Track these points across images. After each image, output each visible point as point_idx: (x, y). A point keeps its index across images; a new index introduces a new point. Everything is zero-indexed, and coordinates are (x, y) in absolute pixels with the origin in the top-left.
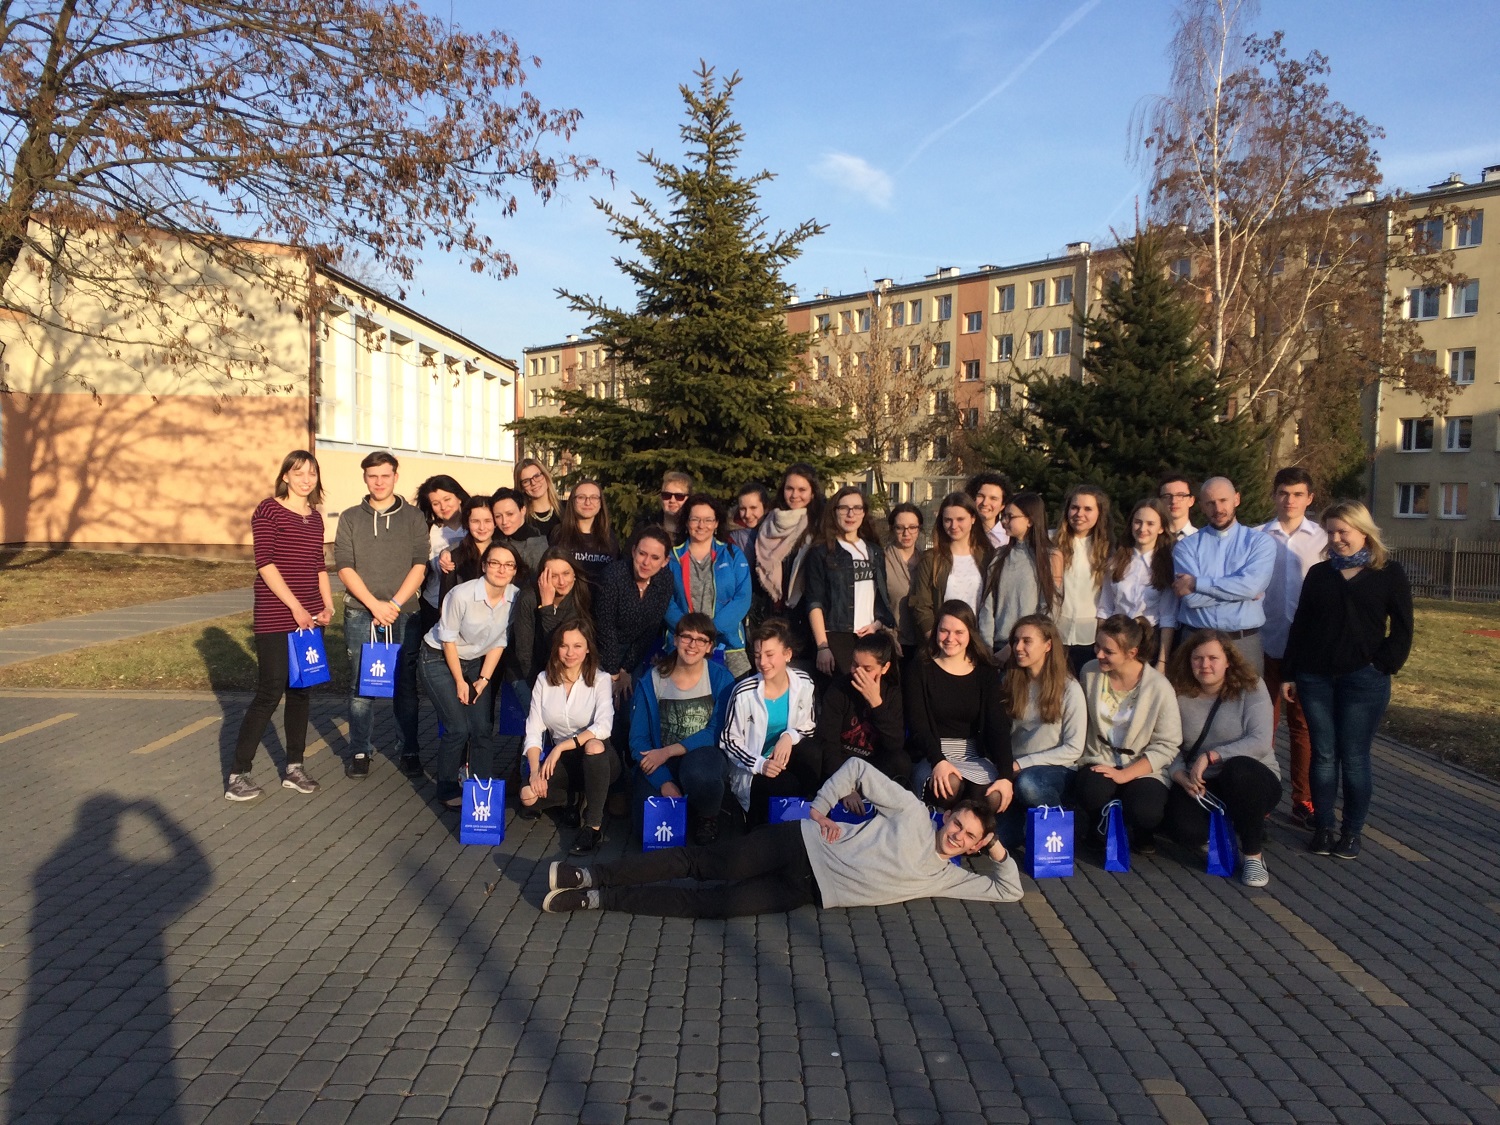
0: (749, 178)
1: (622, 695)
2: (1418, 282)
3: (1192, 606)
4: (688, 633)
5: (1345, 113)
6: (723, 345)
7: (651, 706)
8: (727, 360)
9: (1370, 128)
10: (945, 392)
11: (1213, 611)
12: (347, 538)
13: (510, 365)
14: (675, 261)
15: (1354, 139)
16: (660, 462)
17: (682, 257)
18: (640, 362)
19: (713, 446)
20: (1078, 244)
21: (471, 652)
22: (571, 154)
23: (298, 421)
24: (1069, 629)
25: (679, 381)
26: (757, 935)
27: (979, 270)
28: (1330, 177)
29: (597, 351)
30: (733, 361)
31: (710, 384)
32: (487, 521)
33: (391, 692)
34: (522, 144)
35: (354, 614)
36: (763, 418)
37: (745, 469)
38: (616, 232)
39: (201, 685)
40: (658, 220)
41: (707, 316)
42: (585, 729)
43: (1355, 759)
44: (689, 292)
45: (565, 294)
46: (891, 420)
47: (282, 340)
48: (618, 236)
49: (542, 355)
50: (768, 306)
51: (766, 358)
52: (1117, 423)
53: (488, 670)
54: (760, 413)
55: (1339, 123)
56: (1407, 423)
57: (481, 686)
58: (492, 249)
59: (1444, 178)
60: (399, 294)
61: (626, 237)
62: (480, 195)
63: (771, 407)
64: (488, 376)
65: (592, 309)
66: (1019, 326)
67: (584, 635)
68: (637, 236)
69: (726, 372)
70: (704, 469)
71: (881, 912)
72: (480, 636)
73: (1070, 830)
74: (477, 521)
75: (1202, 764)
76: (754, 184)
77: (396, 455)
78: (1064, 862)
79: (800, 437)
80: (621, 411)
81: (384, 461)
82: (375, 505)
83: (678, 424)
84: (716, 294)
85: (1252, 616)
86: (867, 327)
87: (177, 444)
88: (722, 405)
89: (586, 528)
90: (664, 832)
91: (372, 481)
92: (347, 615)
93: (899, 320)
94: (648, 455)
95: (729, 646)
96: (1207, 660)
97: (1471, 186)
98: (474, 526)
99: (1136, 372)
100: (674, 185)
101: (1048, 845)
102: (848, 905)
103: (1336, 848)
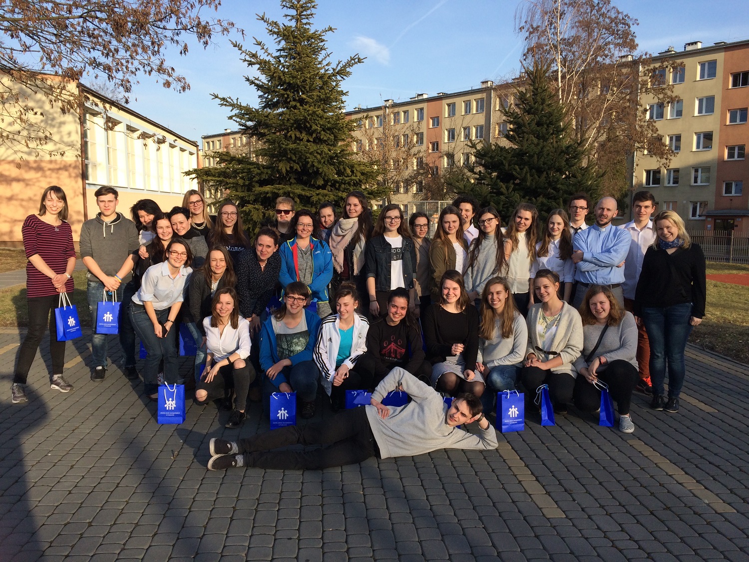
0: (320, 30)
1: (254, 329)
2: (656, 100)
3: (583, 270)
4: (292, 295)
5: (619, 13)
6: (309, 126)
7: (272, 337)
8: (311, 135)
9: (631, 20)
10: (421, 158)
11: (594, 273)
12: (87, 238)
13: (194, 144)
14: (280, 78)
15: (624, 26)
16: (274, 192)
17: (284, 75)
18: (261, 136)
19: (305, 183)
20: (487, 82)
21: (163, 305)
22: (218, 19)
23: (76, 173)
24: (512, 285)
25: (284, 146)
26: (342, 480)
27: (437, 95)
28: (612, 46)
29: (241, 138)
30: (314, 135)
31: (301, 147)
32: (168, 227)
33: (116, 331)
34: (189, 12)
35: (93, 284)
36: (332, 167)
37: (323, 196)
38: (245, 60)
39: (11, 324)
40: (269, 54)
41: (299, 109)
42: (234, 352)
43: (677, 356)
44: (288, 95)
45: (216, 97)
46: (395, 173)
47: (65, 129)
48: (246, 63)
49: (212, 139)
50: (334, 104)
51: (333, 133)
52: (526, 168)
53: (173, 316)
54: (331, 164)
55: (616, 18)
56: (648, 172)
57: (168, 325)
58: (175, 75)
59: (666, 49)
60: (124, 100)
61: (251, 64)
62: (167, 43)
63: (338, 161)
64: (182, 150)
65: (233, 106)
66: (458, 123)
67: (232, 297)
68: (257, 63)
69: (311, 141)
70: (300, 196)
71: (417, 460)
72: (167, 297)
73: (522, 405)
74: (162, 227)
75: (596, 364)
76: (324, 34)
77: (118, 190)
78: (519, 423)
79: (353, 178)
80: (252, 164)
81: (109, 192)
82: (103, 218)
83: (284, 171)
84: (304, 96)
85: (617, 276)
86: (381, 125)
87: (9, 186)
88: (309, 160)
89: (229, 231)
90: (282, 414)
91: (102, 204)
92: (89, 285)
93: (397, 120)
94: (268, 188)
95: (320, 299)
96: (598, 304)
97: (679, 53)
98: (160, 231)
99: (535, 141)
100: (278, 33)
101: (510, 413)
102: (396, 456)
103: (667, 406)
